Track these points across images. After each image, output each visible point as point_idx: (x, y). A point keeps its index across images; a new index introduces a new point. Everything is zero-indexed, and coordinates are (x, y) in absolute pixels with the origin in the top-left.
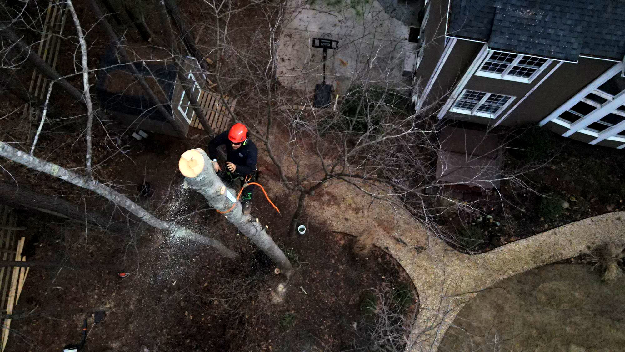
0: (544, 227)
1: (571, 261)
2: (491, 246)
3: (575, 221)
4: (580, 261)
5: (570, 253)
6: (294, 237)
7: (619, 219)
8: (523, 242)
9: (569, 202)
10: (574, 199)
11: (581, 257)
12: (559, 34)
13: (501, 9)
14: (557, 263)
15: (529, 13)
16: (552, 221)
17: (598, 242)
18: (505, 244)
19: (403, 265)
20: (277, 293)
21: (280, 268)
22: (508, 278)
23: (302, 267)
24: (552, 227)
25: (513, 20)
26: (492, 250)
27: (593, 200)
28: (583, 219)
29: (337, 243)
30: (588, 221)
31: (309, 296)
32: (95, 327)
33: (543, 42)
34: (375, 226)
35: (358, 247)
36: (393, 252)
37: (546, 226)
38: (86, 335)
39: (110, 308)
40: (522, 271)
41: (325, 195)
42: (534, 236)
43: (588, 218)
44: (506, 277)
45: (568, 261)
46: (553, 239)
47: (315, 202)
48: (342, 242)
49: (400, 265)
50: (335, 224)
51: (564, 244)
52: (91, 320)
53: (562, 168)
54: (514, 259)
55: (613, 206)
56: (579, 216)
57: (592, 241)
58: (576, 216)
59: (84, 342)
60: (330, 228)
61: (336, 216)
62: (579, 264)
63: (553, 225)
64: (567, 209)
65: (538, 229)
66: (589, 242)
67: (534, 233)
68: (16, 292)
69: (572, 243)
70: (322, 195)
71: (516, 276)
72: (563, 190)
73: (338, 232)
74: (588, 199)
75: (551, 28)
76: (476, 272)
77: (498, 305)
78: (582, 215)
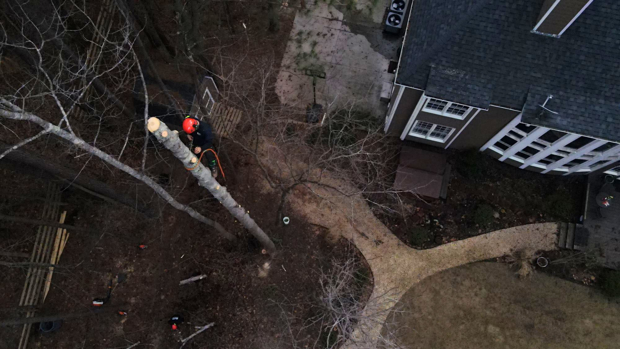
0: (478, 232)
1: (497, 260)
2: (434, 244)
3: (503, 228)
4: (503, 260)
5: (496, 253)
6: (280, 226)
7: (538, 229)
8: (460, 242)
9: (500, 213)
10: (503, 211)
11: (504, 257)
12: (475, 88)
13: (434, 68)
14: (486, 261)
15: (453, 72)
16: (484, 228)
17: (519, 246)
18: (446, 243)
19: (364, 254)
20: (263, 269)
21: (266, 250)
22: (445, 270)
23: (284, 250)
24: (484, 232)
25: (442, 76)
26: (435, 247)
27: (519, 213)
28: (510, 227)
29: (313, 233)
30: (513, 229)
31: (287, 273)
32: (118, 286)
33: (464, 93)
34: (345, 222)
35: (328, 237)
36: (357, 243)
37: (480, 231)
38: (110, 292)
39: (130, 272)
40: (457, 265)
41: (308, 194)
42: (469, 238)
43: (513, 226)
44: (444, 269)
45: (494, 260)
46: (484, 241)
47: (299, 199)
48: (318, 233)
49: (361, 254)
50: (313, 217)
51: (492, 246)
52: (116, 280)
53: (497, 186)
54: (452, 255)
55: (534, 219)
56: (507, 225)
57: (515, 245)
58: (504, 225)
59: (109, 297)
60: (309, 221)
61: (314, 212)
62: (503, 262)
63: (485, 230)
64: (498, 218)
65: (473, 233)
66: (512, 246)
67: (470, 236)
68: (58, 255)
69: (499, 246)
70: (305, 195)
71: (451, 268)
72: (497, 204)
73: (315, 225)
74: (515, 212)
75: (470, 84)
76: (421, 263)
77: (435, 290)
78: (509, 224)
